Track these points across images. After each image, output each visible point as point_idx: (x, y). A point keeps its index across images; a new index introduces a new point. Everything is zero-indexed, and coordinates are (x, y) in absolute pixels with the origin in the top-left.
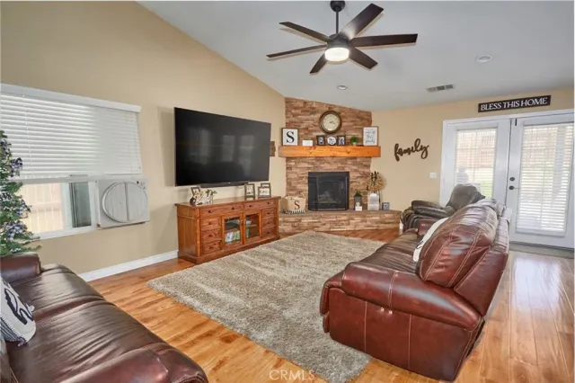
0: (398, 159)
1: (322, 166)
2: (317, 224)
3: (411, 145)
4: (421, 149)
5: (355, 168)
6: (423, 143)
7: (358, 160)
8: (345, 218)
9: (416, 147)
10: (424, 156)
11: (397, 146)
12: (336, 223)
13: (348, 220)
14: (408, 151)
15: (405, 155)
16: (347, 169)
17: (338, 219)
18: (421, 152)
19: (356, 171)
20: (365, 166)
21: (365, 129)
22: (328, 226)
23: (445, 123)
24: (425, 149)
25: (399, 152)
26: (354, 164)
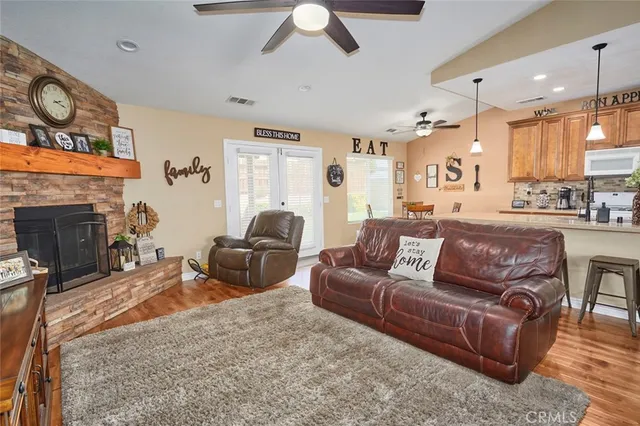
0: (171, 183)
1: (44, 192)
2: (81, 319)
3: (188, 164)
4: (202, 170)
5: (103, 196)
6: (204, 163)
7: (106, 182)
8: (124, 288)
9: (195, 168)
10: (205, 180)
11: (167, 163)
12: (112, 303)
13: (129, 290)
14: (185, 172)
15: (181, 178)
16: (91, 200)
17: (115, 294)
18: (202, 174)
19: (105, 201)
20: (116, 193)
21: (114, 130)
22: (100, 314)
23: (226, 141)
24: (206, 171)
25: (171, 174)
26: (101, 190)
